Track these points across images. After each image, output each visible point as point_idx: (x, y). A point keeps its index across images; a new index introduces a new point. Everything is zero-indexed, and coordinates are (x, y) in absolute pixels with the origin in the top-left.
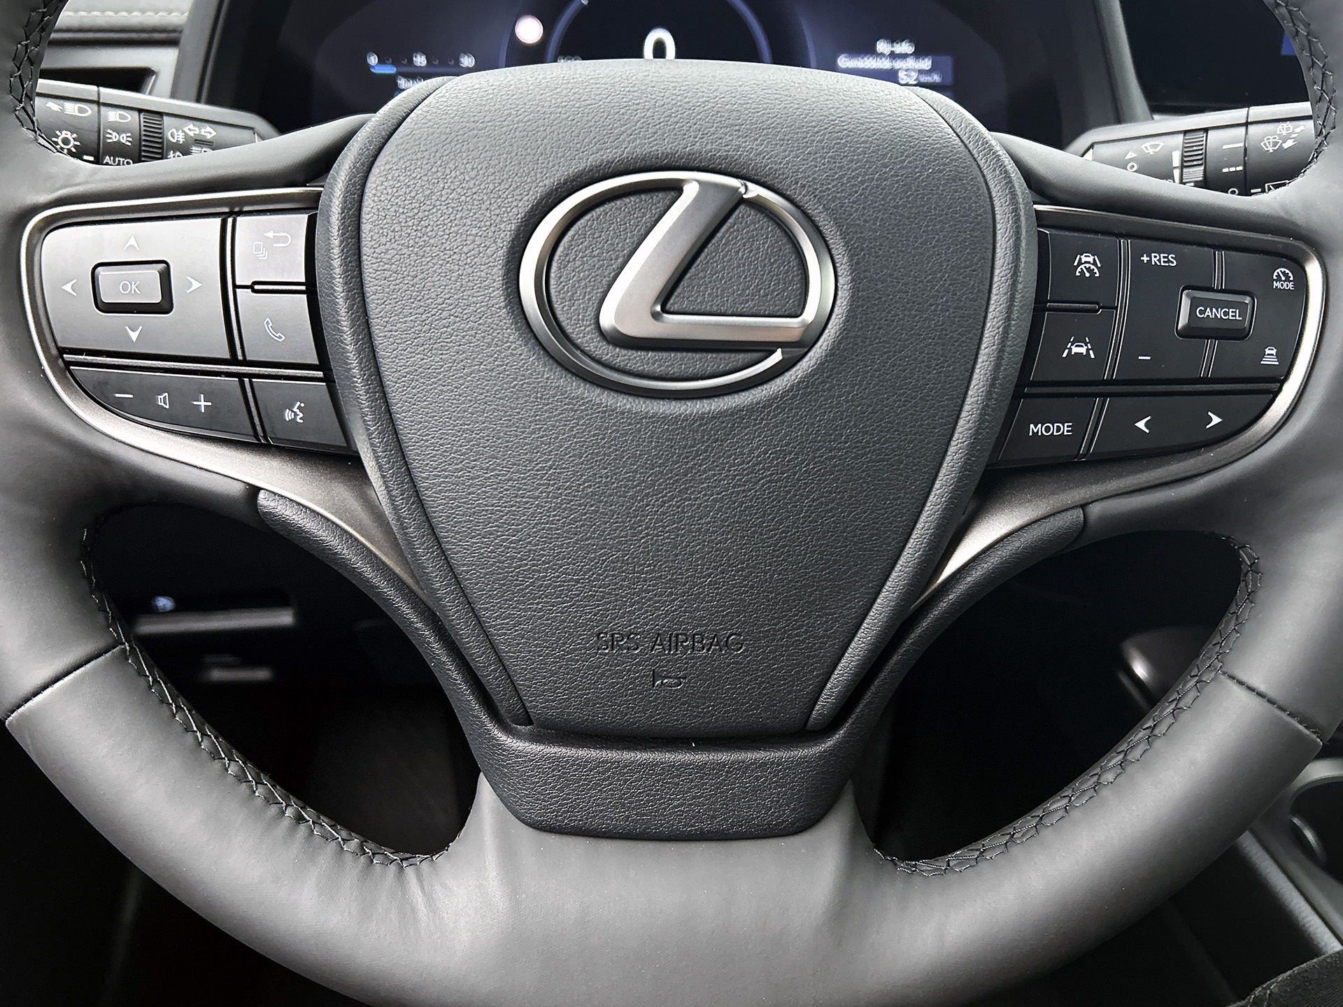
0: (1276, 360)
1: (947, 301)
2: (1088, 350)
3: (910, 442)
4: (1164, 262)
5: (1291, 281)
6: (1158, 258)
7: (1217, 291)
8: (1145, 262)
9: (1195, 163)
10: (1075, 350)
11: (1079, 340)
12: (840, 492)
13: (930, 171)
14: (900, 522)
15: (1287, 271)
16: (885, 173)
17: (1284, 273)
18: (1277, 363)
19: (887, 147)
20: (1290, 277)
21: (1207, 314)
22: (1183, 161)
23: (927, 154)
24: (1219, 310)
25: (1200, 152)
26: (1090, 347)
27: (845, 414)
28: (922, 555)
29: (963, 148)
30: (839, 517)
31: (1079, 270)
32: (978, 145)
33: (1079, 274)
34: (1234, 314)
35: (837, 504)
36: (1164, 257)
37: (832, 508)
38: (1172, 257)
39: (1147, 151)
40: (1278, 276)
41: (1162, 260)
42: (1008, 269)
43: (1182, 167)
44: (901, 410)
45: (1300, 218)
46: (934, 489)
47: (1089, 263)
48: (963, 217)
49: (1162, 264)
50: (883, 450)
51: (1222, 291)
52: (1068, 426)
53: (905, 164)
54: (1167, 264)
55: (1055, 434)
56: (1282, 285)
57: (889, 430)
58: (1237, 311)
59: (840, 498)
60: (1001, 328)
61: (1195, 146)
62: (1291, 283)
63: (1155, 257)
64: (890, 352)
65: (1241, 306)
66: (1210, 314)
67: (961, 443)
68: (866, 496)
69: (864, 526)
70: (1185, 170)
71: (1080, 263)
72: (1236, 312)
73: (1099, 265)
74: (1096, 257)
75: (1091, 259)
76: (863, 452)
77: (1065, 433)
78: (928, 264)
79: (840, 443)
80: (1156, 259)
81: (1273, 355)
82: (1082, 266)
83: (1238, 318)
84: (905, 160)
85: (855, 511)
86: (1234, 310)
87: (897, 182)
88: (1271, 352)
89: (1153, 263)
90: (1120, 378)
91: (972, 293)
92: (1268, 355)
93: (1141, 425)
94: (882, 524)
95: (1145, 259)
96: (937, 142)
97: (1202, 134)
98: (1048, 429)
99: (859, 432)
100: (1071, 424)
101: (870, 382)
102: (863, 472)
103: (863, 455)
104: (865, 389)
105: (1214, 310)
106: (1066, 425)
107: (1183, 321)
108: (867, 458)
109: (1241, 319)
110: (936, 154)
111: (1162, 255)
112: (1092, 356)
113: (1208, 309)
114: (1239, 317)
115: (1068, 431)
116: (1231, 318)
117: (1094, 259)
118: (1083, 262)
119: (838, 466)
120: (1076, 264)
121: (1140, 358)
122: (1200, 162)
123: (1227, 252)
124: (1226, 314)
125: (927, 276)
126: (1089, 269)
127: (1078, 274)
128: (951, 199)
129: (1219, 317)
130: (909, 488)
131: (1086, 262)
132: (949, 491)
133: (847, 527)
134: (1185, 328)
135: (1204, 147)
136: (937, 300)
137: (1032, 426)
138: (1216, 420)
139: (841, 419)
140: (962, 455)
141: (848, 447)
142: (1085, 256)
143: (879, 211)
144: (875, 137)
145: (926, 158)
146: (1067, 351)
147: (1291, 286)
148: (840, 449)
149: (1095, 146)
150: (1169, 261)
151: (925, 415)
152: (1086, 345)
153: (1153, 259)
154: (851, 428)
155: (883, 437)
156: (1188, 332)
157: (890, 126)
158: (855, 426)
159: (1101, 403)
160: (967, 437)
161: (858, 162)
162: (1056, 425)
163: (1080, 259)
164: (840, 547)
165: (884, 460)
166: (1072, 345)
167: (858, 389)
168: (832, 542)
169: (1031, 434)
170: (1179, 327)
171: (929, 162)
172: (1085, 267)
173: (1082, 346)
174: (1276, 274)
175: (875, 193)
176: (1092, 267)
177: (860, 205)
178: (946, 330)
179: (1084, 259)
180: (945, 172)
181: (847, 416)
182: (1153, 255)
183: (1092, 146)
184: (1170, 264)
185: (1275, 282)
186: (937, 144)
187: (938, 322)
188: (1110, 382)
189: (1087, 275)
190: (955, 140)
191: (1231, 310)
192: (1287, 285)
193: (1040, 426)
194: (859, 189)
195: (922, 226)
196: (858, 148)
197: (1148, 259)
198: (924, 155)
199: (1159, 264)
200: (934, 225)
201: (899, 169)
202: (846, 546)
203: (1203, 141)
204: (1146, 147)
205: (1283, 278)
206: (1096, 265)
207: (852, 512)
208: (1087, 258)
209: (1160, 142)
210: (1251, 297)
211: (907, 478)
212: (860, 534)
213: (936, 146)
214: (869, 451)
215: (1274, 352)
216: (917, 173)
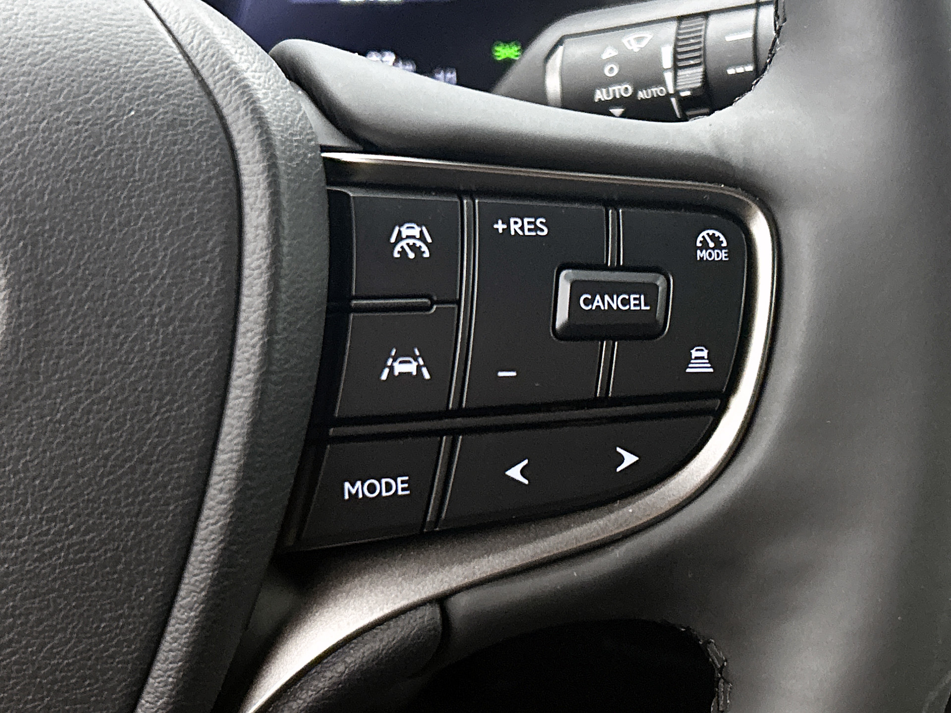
0: (709, 365)
1: (168, 310)
2: (419, 368)
3: (128, 530)
4: (529, 230)
5: (724, 248)
6: (520, 224)
7: (612, 269)
8: (501, 231)
9: (692, 62)
10: (399, 368)
11: (405, 353)
12: (20, 615)
13: (133, 113)
14: (127, 653)
15: (717, 234)
16: (57, 119)
17: (712, 237)
18: (711, 370)
19: (63, 79)
20: (722, 242)
21: (595, 304)
22: (675, 60)
23: (128, 87)
24: (615, 297)
25: (697, 47)
26: (421, 362)
27: (15, 491)
28: (167, 703)
29: (190, 76)
30: (23, 653)
31: (398, 248)
32: (214, 71)
33: (398, 256)
34: (637, 302)
35: (18, 634)
36: (529, 223)
37: (11, 641)
38: (541, 223)
39: (630, 48)
40: (704, 241)
41: (526, 227)
42: (261, 257)
43: (676, 68)
44: (108, 481)
45: (736, 155)
46: (179, 599)
47: (413, 237)
48: (187, 181)
49: (527, 233)
50: (86, 544)
51: (619, 268)
52: (403, 482)
53: (90, 105)
54: (534, 234)
55: (384, 494)
56: (710, 255)
57: (93, 512)
58: (642, 297)
59: (22, 624)
60: (257, 347)
61: (693, 38)
62: (723, 251)
63: (516, 223)
64: (80, 392)
65: (649, 291)
66: (601, 304)
67: (212, 524)
68: (66, 617)
69: (68, 665)
70: (681, 73)
71: (399, 238)
72: (639, 299)
73: (429, 240)
74: (424, 229)
75: (416, 232)
76: (51, 549)
77: (400, 493)
78: (133, 254)
79: (13, 537)
80: (517, 227)
81: (703, 358)
82: (403, 243)
83: (643, 308)
84: (91, 99)
85: (49, 643)
86: (638, 296)
87: (78, 132)
88: (700, 354)
89: (513, 233)
90: (473, 405)
91: (208, 296)
92: (696, 358)
93: (515, 472)
94: (97, 659)
95: (500, 226)
96: (146, 69)
97: (700, 21)
98: (372, 488)
99: (42, 519)
100: (406, 478)
101: (51, 439)
102: (55, 580)
103: (51, 554)
104: (44, 451)
105: (607, 298)
106: (399, 479)
107: (562, 315)
108: (59, 558)
109: (648, 308)
110: (144, 87)
111: (526, 220)
112: (427, 376)
113: (598, 297)
114: (646, 305)
115: (403, 489)
116: (632, 308)
117: (421, 232)
118: (404, 236)
119: (12, 574)
120: (393, 240)
121: (501, 374)
122: (697, 61)
123: (626, 209)
124: (625, 302)
125: (134, 272)
126: (413, 248)
127: (396, 255)
128: (165, 155)
129: (615, 307)
130: (135, 600)
131: (408, 237)
132: (200, 601)
133: (39, 668)
134: (567, 326)
135: (702, 40)
136: (151, 310)
137: (347, 485)
138: (629, 459)
139: (10, 501)
140: (215, 543)
141: (26, 543)
142: (408, 228)
143: (48, 178)
144: (45, 64)
145: (127, 94)
146: (386, 371)
147: (723, 255)
148: (12, 548)
149: (567, 41)
150: (537, 229)
151: (149, 486)
152: (416, 360)
153: (513, 226)
154: (27, 513)
155: (84, 523)
156: (571, 332)
157: (72, 46)
158: (35, 510)
159: (449, 444)
160: (219, 515)
161: (13, 104)
162: (384, 481)
163: (400, 232)
164: (33, 700)
165: (87, 559)
166: (394, 361)
167: (32, 452)
168: (17, 695)
169: (347, 497)
170: (558, 324)
171: (130, 100)
172: (408, 244)
173: (409, 362)
174: (700, 238)
175: (41, 150)
176: (419, 243)
177: (16, 169)
178: (171, 354)
179: (405, 232)
180: (156, 114)
181: (18, 495)
182: (512, 220)
183: (560, 42)
184: (539, 233)
185: (699, 252)
186: (146, 72)
187: (156, 341)
188: (459, 412)
189: (411, 255)
190: (178, 65)
191: (632, 297)
192: (718, 254)
193: (359, 484)
194: (13, 146)
195: (120, 197)
196: (14, 84)
197: (505, 226)
198: (124, 91)
199: (521, 233)
200: (140, 196)
201: (81, 112)
202: (42, 699)
203: (700, 31)
204: (629, 41)
205: (712, 245)
206: (425, 241)
207: (45, 644)
208: (411, 230)
209: (647, 34)
210: (663, 274)
211: (131, 584)
212: (63, 677)
213: (143, 76)
214: (62, 547)
215: (705, 354)
216: (110, 117)
